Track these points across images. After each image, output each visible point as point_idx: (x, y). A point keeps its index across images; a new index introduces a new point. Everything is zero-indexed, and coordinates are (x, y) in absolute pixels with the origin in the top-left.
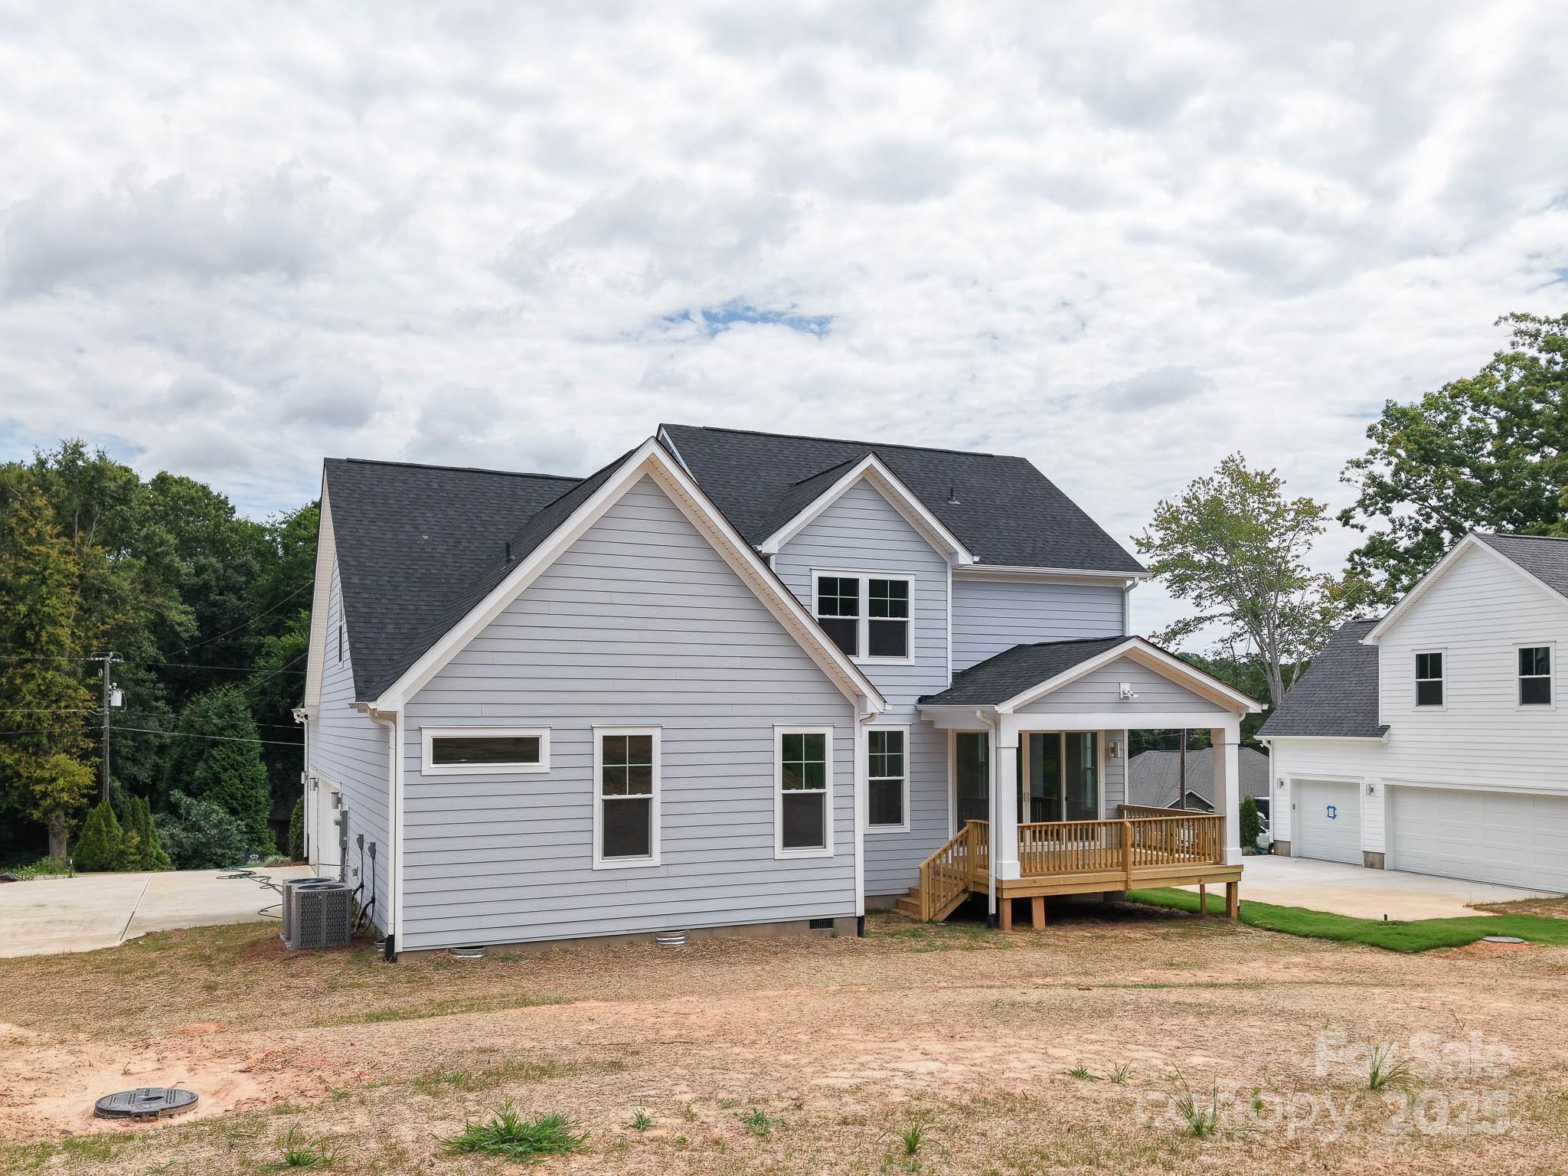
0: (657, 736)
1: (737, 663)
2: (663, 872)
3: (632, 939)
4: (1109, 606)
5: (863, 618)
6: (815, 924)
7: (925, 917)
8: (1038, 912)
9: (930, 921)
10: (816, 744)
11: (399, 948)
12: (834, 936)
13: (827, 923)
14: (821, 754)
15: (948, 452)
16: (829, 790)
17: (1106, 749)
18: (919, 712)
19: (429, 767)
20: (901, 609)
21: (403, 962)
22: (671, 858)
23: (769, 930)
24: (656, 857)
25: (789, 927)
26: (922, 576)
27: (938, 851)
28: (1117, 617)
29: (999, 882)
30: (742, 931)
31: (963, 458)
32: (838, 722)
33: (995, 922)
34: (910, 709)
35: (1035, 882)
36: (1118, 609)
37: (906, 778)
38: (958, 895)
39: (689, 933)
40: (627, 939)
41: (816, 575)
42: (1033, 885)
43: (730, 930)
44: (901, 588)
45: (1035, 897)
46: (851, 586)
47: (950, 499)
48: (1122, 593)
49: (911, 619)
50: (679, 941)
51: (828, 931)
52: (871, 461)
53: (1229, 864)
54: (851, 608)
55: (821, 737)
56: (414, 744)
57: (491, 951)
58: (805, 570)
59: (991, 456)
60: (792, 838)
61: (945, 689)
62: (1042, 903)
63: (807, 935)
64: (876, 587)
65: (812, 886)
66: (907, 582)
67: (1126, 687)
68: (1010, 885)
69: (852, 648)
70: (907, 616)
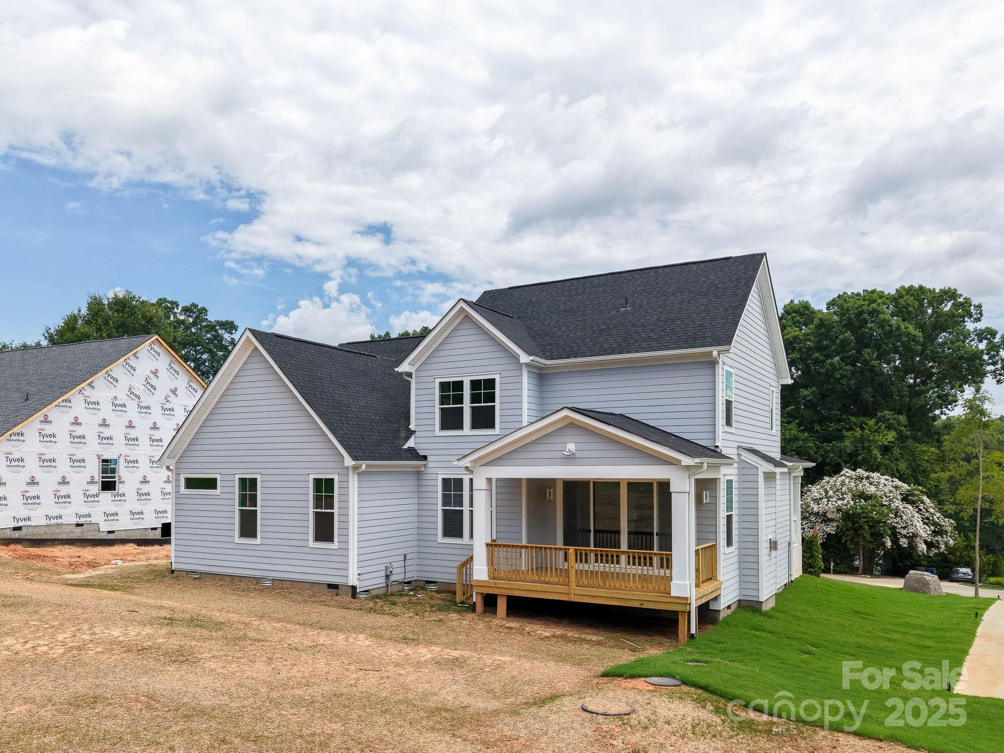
0: (259, 477)
4: (700, 378)
5: (467, 406)
6: (330, 586)
8: (502, 605)
11: (173, 568)
12: (337, 595)
13: (336, 587)
14: (331, 490)
19: (183, 490)
20: (491, 398)
22: (265, 541)
24: (258, 540)
25: (318, 586)
26: (504, 374)
28: (710, 386)
29: (472, 580)
32: (341, 471)
35: (495, 584)
36: (710, 379)
39: (271, 580)
41: (438, 381)
42: (494, 586)
44: (491, 383)
45: (500, 595)
46: (459, 385)
49: (497, 404)
50: (268, 583)
51: (335, 591)
52: (460, 304)
54: (459, 399)
56: (178, 479)
58: (433, 378)
60: (317, 537)
62: (504, 600)
63: (326, 591)
64: (475, 384)
65: (327, 564)
66: (495, 379)
67: (571, 447)
68: (481, 584)
69: (460, 427)
70: (494, 402)
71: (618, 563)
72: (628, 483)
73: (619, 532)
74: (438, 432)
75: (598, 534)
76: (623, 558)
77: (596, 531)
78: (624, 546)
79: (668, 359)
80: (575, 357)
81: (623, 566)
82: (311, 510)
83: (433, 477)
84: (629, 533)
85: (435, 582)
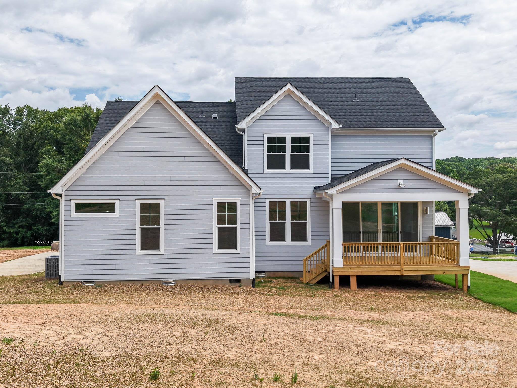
0: (162, 203)
1: (197, 174)
2: (165, 257)
3: (152, 282)
4: (424, 144)
5: (288, 154)
6: (232, 281)
7: (305, 282)
8: (353, 282)
9: (308, 284)
10: (232, 207)
11: (63, 280)
12: (240, 286)
13: (238, 281)
14: (235, 211)
15: (368, 78)
16: (238, 226)
17: (423, 210)
18: (315, 193)
19: (73, 213)
20: (306, 149)
21: (64, 284)
22: (168, 251)
23: (211, 282)
24: (162, 250)
25: (220, 282)
26: (316, 134)
27: (312, 253)
28: (429, 149)
29: (333, 267)
30: (199, 282)
31: (374, 80)
32: (242, 197)
33: (332, 286)
34: (311, 192)
35: (350, 269)
36: (429, 145)
37: (309, 221)
38: (322, 273)
39: (176, 281)
40: (151, 282)
41: (265, 136)
42: (350, 270)
43: (194, 281)
44: (307, 140)
45: (352, 276)
46: (282, 140)
47: (354, 99)
48: (431, 137)
49: (311, 153)
50: (172, 284)
51: (238, 284)
52: (289, 86)
53: (461, 265)
54: (283, 149)
55: (235, 204)
56: (68, 205)
57: (97, 283)
58: (261, 134)
59: (390, 78)
60: (221, 245)
61: (328, 183)
62: (355, 278)
63: (229, 284)
64: (294, 140)
65: (229, 265)
66: (309, 137)
67: (401, 182)
68: (339, 270)
69: (283, 167)
70: (309, 152)
71: (377, 250)
72: (382, 203)
73: (377, 232)
74: (266, 170)
75: (365, 234)
76: (380, 247)
77: (363, 233)
78: (380, 241)
79: (408, 133)
80: (354, 127)
81: (381, 252)
82: (215, 226)
83: (263, 200)
84: (383, 232)
85: (264, 272)
